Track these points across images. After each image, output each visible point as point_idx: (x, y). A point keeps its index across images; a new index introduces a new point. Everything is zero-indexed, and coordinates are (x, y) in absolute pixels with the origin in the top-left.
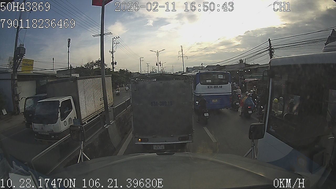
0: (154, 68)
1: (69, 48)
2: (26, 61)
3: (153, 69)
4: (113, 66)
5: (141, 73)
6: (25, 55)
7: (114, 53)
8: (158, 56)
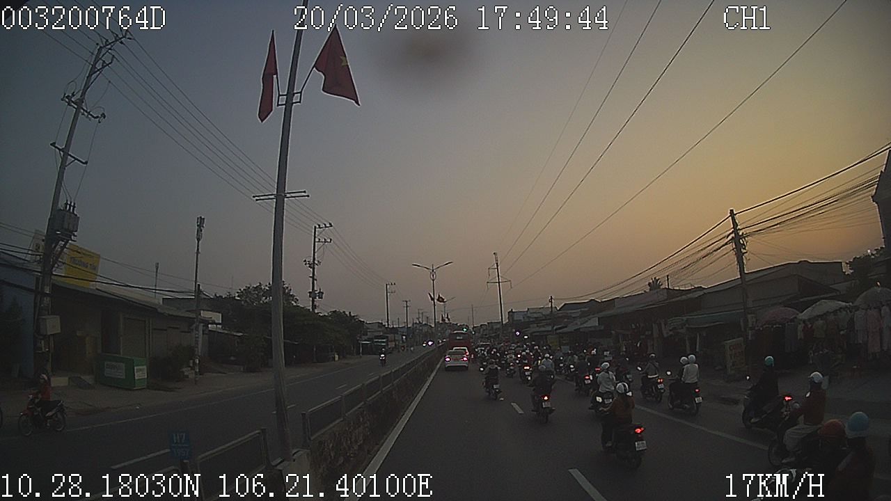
0: (422, 313)
1: (200, 242)
2: (79, 253)
3: (421, 316)
4: (313, 301)
5: (388, 325)
6: (76, 233)
7: (316, 266)
8: (433, 280)
